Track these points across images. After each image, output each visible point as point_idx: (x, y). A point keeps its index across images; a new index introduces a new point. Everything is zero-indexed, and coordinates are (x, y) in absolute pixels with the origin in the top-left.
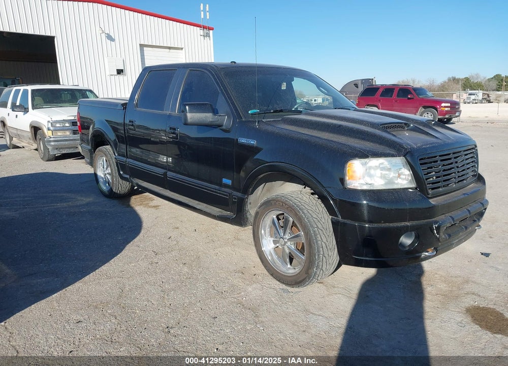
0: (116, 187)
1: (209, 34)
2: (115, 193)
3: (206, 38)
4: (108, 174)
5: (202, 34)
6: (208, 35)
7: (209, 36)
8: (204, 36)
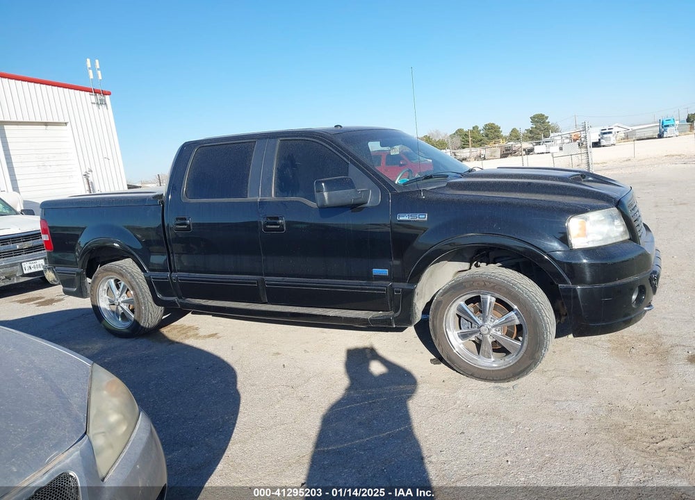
0: (145, 320)
1: (105, 100)
2: (142, 327)
3: (100, 106)
4: (122, 302)
5: (94, 101)
6: (103, 103)
7: (105, 104)
8: (97, 103)
